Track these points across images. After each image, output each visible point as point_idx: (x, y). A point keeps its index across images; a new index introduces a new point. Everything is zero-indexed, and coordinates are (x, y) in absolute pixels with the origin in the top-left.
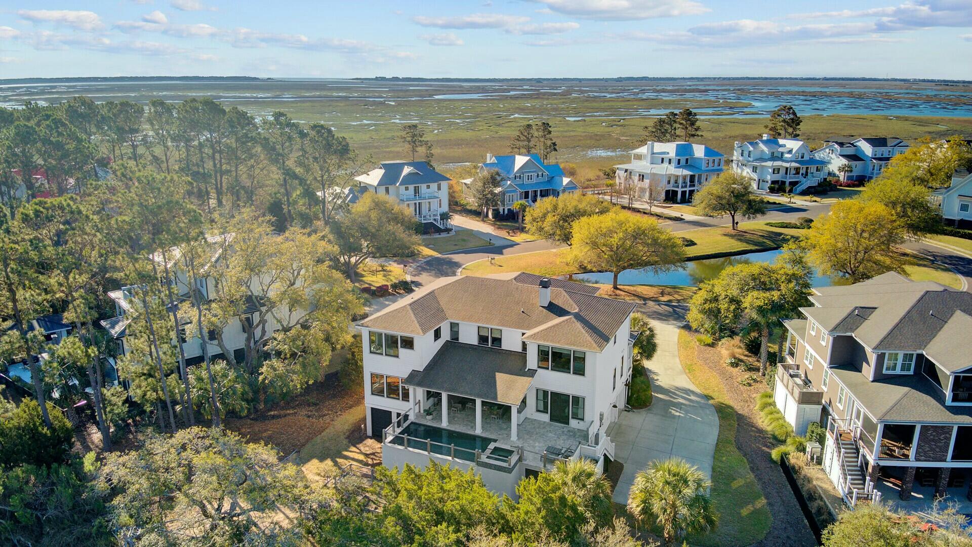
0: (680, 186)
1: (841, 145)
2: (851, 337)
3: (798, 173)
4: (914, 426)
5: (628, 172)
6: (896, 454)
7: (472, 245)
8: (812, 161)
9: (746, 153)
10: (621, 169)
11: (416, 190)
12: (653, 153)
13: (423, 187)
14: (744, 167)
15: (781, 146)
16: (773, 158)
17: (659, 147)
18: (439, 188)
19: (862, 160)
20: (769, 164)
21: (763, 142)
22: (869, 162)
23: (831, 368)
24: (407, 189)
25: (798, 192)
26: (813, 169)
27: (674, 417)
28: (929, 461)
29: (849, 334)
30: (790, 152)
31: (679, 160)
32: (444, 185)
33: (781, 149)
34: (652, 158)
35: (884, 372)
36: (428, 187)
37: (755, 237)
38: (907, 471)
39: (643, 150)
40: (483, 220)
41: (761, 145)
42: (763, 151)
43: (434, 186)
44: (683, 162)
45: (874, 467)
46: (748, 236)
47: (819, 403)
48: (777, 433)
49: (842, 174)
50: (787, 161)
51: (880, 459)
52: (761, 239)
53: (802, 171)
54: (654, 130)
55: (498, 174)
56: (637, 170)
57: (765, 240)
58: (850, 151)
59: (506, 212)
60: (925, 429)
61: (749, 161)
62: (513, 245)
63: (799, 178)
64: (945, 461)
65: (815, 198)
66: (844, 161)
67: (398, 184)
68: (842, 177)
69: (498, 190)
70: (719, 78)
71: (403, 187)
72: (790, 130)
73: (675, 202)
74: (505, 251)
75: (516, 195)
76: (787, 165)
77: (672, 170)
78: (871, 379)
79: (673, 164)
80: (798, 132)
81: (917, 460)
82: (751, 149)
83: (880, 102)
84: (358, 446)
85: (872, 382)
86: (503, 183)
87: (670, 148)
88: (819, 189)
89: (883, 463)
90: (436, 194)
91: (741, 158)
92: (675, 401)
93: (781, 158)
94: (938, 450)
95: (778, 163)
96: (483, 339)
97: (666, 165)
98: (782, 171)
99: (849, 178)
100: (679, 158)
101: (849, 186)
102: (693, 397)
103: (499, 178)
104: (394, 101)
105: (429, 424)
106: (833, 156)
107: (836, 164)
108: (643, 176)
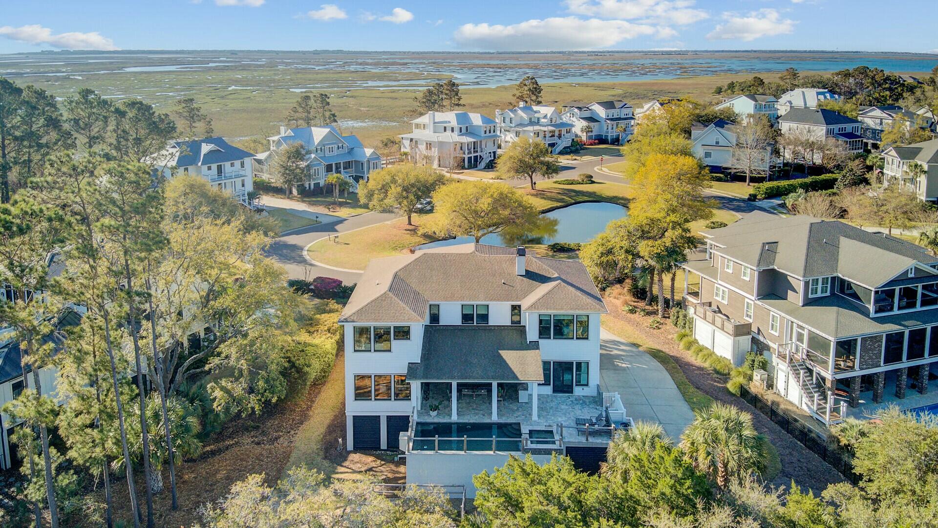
0: (466, 153)
1: (580, 108)
2: (773, 270)
3: (553, 136)
4: (856, 340)
5: (414, 141)
6: (842, 366)
7: (296, 224)
8: (563, 125)
9: (508, 120)
10: (407, 139)
11: (220, 169)
12: (435, 123)
13: (227, 165)
14: (507, 133)
15: (536, 112)
16: (531, 123)
17: (440, 116)
18: (242, 165)
19: (597, 121)
20: (530, 128)
21: (520, 108)
22: (603, 122)
23: (759, 299)
24: (209, 168)
25: (557, 152)
26: (564, 132)
27: (624, 369)
28: (869, 368)
29: (771, 267)
30: (545, 117)
31: (461, 128)
32: (248, 161)
33: (537, 115)
34: (435, 127)
35: (810, 296)
36: (232, 165)
37: (553, 195)
38: (855, 380)
39: (425, 119)
40: (288, 198)
41: (520, 112)
42: (522, 117)
43: (237, 163)
44: (464, 131)
45: (832, 381)
46: (549, 194)
47: (749, 333)
48: (718, 368)
49: (585, 134)
50: (545, 126)
51: (836, 373)
52: (560, 197)
53: (557, 134)
54: (424, 100)
55: (302, 147)
56: (424, 139)
57: (563, 197)
58: (587, 114)
59: (312, 187)
60: (864, 340)
61: (511, 127)
62: (341, 221)
63: (555, 140)
64: (880, 366)
65: (574, 157)
66: (584, 123)
67: (200, 164)
68: (584, 137)
69: (303, 164)
70: (408, 52)
71: (205, 167)
72: (534, 98)
73: (463, 168)
74: (337, 227)
75: (322, 169)
76: (545, 129)
77: (456, 138)
78: (801, 304)
79: (456, 132)
80: (540, 99)
81: (861, 369)
82: (512, 115)
83: (555, 72)
84: (344, 464)
85: (803, 306)
86: (308, 156)
87: (450, 117)
88: (573, 148)
89: (839, 377)
90: (241, 173)
91: (503, 125)
92: (611, 353)
93: (538, 123)
94: (874, 357)
95: (537, 128)
96: (467, 318)
97: (449, 133)
98: (542, 135)
99: (590, 137)
100: (460, 126)
101: (591, 144)
102: (623, 347)
103: (303, 152)
104: (79, 75)
105: (436, 420)
106: (574, 119)
107: (579, 127)
108: (430, 144)
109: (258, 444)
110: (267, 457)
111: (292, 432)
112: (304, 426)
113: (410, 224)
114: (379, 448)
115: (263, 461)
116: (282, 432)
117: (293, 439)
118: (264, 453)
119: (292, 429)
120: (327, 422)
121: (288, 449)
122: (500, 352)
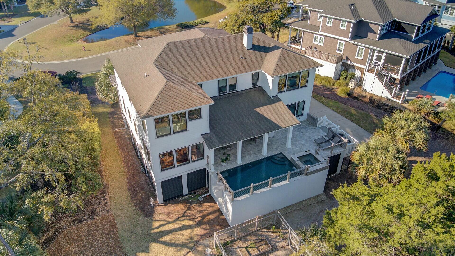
23: (352, 40)
29: (361, 19)
35: (382, 33)
62: (15, 28)
78: (377, 39)
96: (221, 89)
109: (80, 221)
110: (97, 230)
111: (103, 203)
112: (108, 195)
113: (72, 22)
114: (182, 195)
115: (95, 236)
116: (93, 204)
117: (108, 208)
118: (92, 228)
119: (100, 200)
120: (125, 186)
121: (109, 217)
122: (256, 110)
